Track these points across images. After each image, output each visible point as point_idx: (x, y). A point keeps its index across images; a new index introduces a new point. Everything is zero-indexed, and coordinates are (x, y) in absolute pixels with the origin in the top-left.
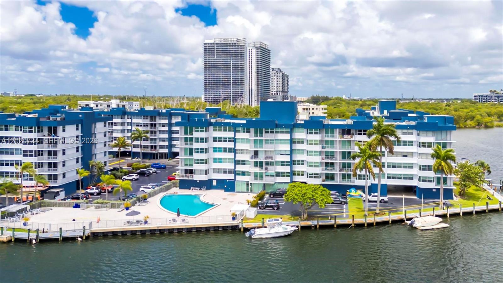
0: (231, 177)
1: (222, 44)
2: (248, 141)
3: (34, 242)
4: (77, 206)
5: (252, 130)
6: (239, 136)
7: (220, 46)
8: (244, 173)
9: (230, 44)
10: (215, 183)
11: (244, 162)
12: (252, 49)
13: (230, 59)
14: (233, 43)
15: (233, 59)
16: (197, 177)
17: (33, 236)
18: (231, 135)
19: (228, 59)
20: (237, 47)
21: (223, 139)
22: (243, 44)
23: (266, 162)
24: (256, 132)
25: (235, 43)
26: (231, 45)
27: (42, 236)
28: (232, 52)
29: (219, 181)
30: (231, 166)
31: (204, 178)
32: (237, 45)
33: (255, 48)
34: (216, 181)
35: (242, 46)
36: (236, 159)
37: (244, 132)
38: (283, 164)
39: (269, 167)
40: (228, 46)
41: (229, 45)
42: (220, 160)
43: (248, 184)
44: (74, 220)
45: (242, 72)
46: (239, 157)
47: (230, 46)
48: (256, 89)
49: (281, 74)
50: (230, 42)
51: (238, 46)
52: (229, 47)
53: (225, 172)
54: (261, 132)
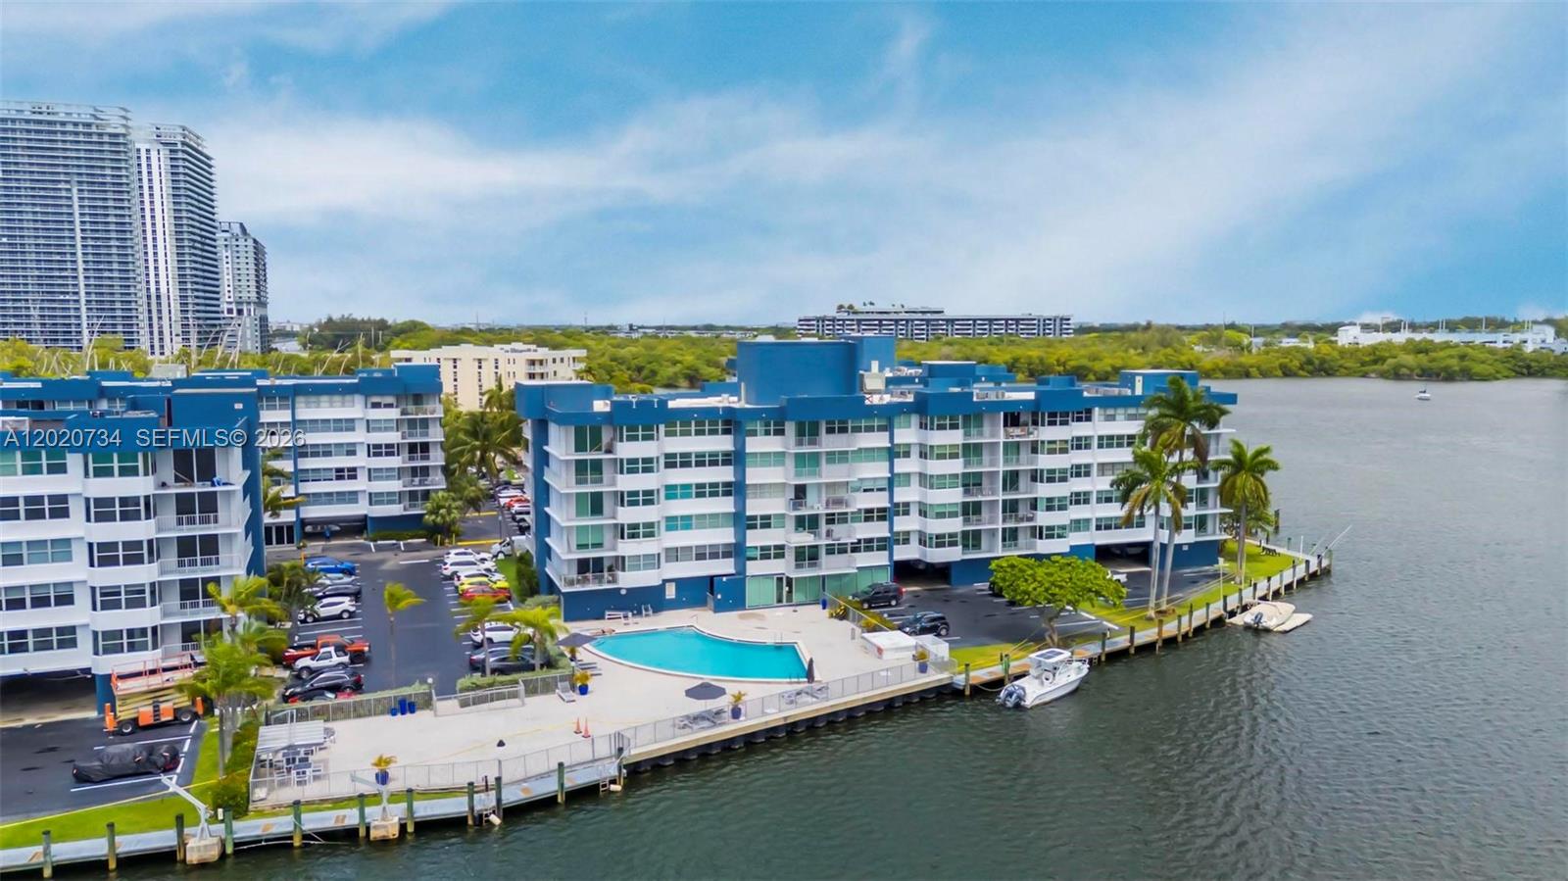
0: (725, 567)
1: (27, 121)
2: (779, 457)
3: (495, 820)
4: (405, 707)
5: (790, 428)
6: (755, 445)
7: (21, 131)
8: (765, 553)
9: (63, 124)
10: (671, 592)
11: (766, 522)
12: (148, 151)
13: (67, 182)
14: (76, 124)
15: (80, 183)
16: (628, 580)
17: (485, 802)
19: (59, 181)
20: (95, 139)
21: (693, 459)
22: (122, 131)
23: (827, 515)
24: (800, 433)
25: (89, 125)
26: (70, 128)
28: (74, 154)
29: (681, 583)
30: (727, 535)
31: (646, 580)
32: (94, 129)
33: (161, 147)
34: (674, 584)
35: (116, 135)
36: (745, 514)
37: (767, 433)
38: (869, 515)
39: (836, 528)
40: (55, 132)
41: (58, 128)
42: (685, 522)
43: (780, 580)
44: (501, 744)
45: (123, 228)
46: (753, 507)
47: (64, 133)
48: (174, 293)
49: (250, 242)
50: (61, 117)
51: (100, 135)
52: (59, 137)
53: (700, 556)
54: (814, 432)
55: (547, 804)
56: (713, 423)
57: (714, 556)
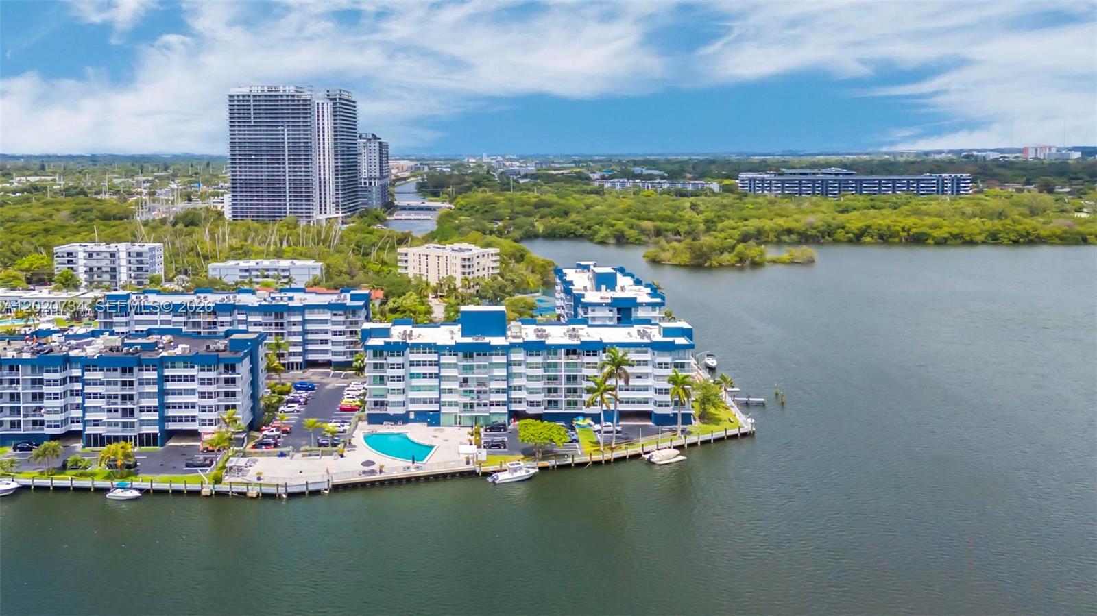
0: (435, 407)
1: (266, 96)
2: (455, 366)
3: (284, 496)
4: (282, 455)
5: (460, 354)
6: (444, 360)
7: (263, 101)
8: (450, 404)
9: (282, 96)
10: (412, 416)
11: (450, 391)
12: (323, 104)
13: (282, 126)
14: (287, 96)
15: (288, 126)
16: (391, 411)
17: (282, 490)
18: (434, 357)
19: (279, 126)
20: (296, 103)
21: (422, 363)
22: (308, 97)
23: (478, 390)
24: (465, 356)
25: (293, 96)
26: (285, 98)
27: (290, 490)
28: (286, 111)
29: (417, 413)
30: (435, 395)
31: (400, 410)
32: (296, 98)
33: (328, 101)
34: (413, 413)
35: (306, 101)
36: (442, 387)
37: (450, 355)
38: (498, 391)
39: (482, 396)
40: (278, 101)
41: (280, 98)
42: (419, 389)
43: (456, 416)
44: (301, 472)
45: (308, 149)
46: (445, 385)
47: (282, 101)
48: (332, 180)
49: (377, 144)
50: (281, 93)
51: (298, 101)
52: (280, 103)
53: (425, 402)
54: (471, 356)
55: (301, 494)
56: (430, 349)
57: (431, 402)
